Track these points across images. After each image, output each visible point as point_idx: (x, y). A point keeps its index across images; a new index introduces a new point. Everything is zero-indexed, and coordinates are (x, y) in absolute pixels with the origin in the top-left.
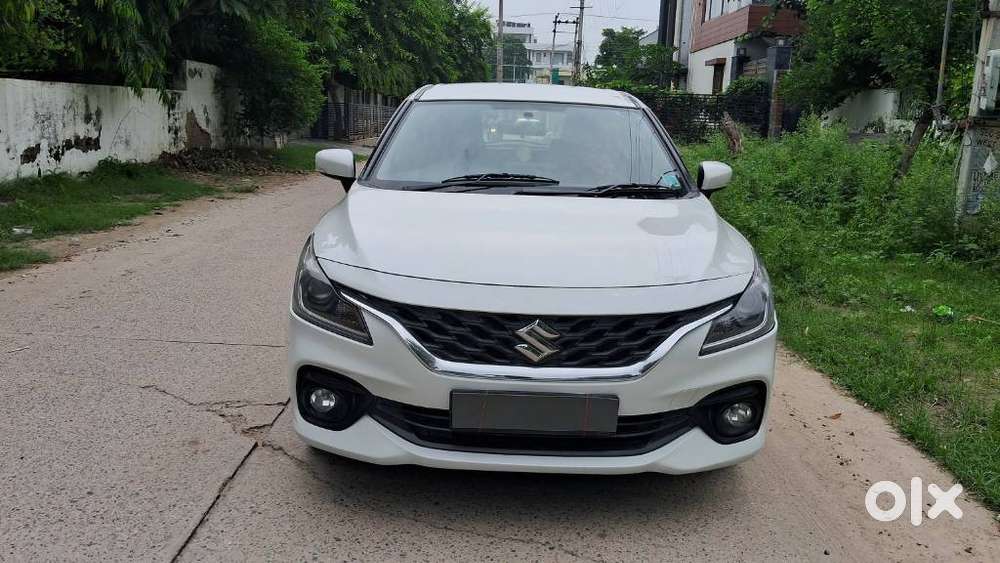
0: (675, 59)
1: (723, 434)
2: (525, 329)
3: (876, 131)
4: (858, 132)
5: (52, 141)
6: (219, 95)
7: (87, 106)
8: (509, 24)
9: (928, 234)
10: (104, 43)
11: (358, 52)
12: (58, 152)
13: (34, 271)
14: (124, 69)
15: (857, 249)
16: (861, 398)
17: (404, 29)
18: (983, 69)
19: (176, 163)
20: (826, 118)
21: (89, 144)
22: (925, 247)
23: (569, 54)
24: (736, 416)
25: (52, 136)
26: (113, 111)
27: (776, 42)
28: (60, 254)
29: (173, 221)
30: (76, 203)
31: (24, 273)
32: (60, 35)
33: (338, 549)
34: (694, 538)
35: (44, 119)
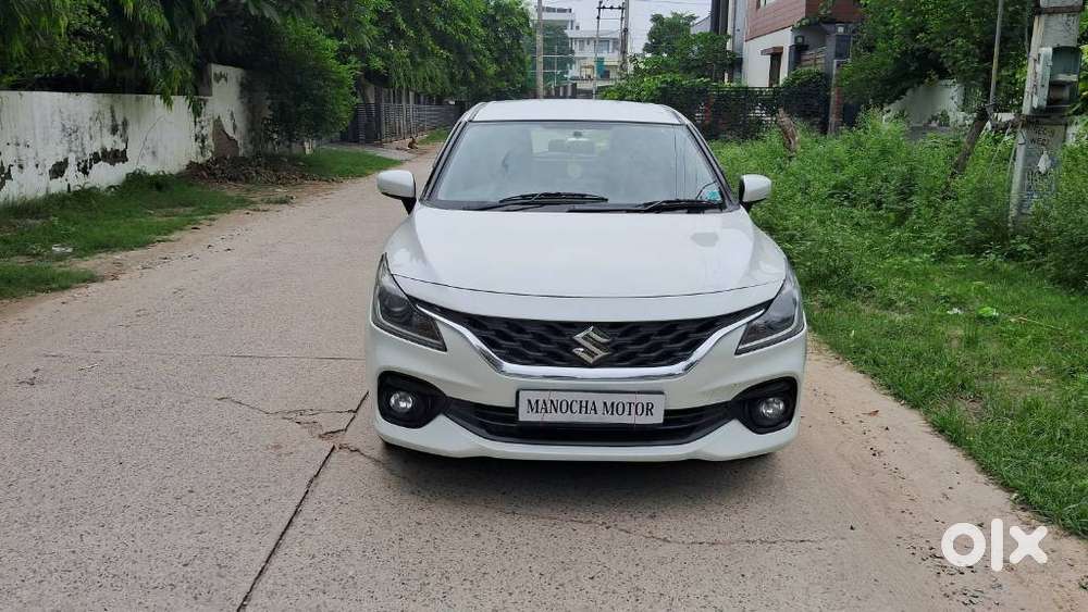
0: (729, 46)
1: (758, 425)
2: (582, 334)
3: (940, 125)
4: (921, 125)
5: (80, 155)
6: (246, 100)
7: (113, 116)
8: (549, 10)
9: (980, 234)
10: (131, 52)
11: (388, 48)
12: (85, 166)
13: (83, 290)
14: (152, 78)
15: (910, 252)
16: (898, 396)
17: (439, 23)
18: (1035, 67)
19: (205, 174)
20: (888, 112)
21: (116, 157)
22: (977, 249)
23: (615, 41)
24: (771, 409)
25: (80, 149)
26: (139, 121)
27: (836, 28)
28: (105, 273)
29: (211, 236)
30: (110, 219)
31: (75, 293)
32: (90, 47)
33: (420, 531)
34: (734, 518)
35: (71, 133)
